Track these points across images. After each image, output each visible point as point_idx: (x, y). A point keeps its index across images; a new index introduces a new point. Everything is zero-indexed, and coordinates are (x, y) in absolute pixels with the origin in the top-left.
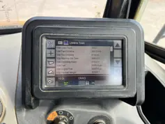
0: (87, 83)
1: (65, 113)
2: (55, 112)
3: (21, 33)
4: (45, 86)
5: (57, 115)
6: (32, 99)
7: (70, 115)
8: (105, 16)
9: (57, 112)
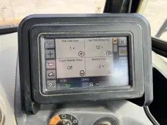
0: (91, 85)
1: (68, 117)
2: (57, 116)
4: (45, 90)
5: (60, 119)
6: (33, 104)
7: (74, 118)
8: (106, 11)
9: (60, 116)
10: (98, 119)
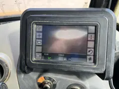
0: (65, 59)
1: (50, 79)
2: (43, 77)
3: (19, 21)
4: (34, 59)
5: (44, 80)
6: (26, 67)
7: (54, 81)
9: (45, 77)
10: (71, 84)
